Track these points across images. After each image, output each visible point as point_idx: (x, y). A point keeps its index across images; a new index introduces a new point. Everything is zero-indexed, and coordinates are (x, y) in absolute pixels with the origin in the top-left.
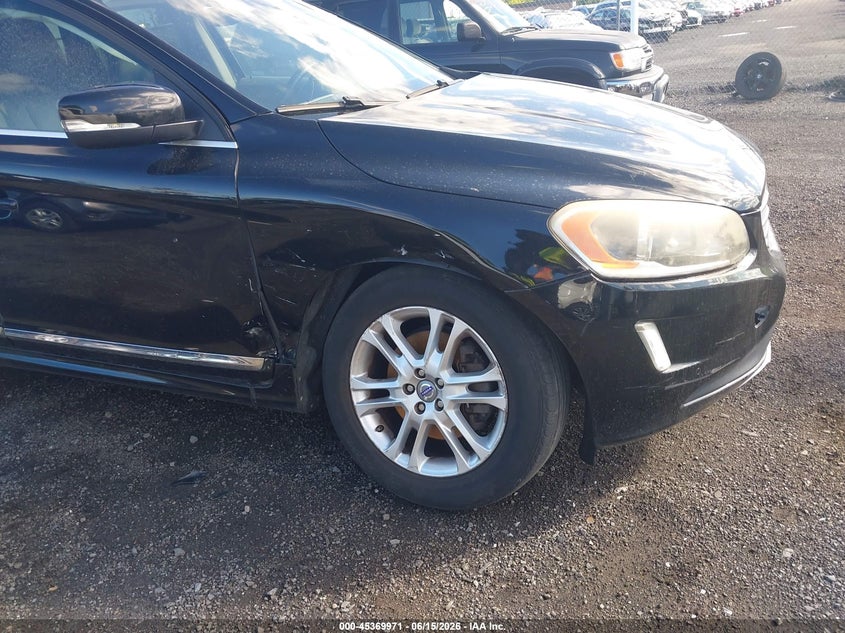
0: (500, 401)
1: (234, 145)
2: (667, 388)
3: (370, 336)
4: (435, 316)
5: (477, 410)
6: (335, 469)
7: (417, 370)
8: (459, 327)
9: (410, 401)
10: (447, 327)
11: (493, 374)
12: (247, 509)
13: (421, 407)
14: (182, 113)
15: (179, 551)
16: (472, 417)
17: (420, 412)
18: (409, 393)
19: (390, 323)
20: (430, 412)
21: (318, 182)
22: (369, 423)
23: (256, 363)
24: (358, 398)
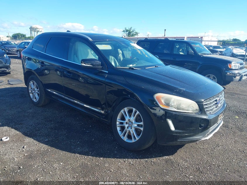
0: (142, 129)
1: (107, 72)
2: (173, 134)
3: (122, 111)
4: (134, 110)
5: (138, 130)
6: (112, 138)
7: (129, 120)
8: (138, 113)
9: (126, 126)
10: (136, 112)
11: (142, 123)
12: (93, 139)
13: (128, 127)
14: (100, 65)
15: (79, 142)
16: (137, 132)
17: (128, 128)
18: (127, 124)
19: (126, 109)
20: (129, 129)
21: (118, 81)
22: (118, 129)
23: (103, 112)
24: (117, 123)
